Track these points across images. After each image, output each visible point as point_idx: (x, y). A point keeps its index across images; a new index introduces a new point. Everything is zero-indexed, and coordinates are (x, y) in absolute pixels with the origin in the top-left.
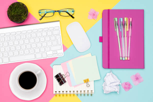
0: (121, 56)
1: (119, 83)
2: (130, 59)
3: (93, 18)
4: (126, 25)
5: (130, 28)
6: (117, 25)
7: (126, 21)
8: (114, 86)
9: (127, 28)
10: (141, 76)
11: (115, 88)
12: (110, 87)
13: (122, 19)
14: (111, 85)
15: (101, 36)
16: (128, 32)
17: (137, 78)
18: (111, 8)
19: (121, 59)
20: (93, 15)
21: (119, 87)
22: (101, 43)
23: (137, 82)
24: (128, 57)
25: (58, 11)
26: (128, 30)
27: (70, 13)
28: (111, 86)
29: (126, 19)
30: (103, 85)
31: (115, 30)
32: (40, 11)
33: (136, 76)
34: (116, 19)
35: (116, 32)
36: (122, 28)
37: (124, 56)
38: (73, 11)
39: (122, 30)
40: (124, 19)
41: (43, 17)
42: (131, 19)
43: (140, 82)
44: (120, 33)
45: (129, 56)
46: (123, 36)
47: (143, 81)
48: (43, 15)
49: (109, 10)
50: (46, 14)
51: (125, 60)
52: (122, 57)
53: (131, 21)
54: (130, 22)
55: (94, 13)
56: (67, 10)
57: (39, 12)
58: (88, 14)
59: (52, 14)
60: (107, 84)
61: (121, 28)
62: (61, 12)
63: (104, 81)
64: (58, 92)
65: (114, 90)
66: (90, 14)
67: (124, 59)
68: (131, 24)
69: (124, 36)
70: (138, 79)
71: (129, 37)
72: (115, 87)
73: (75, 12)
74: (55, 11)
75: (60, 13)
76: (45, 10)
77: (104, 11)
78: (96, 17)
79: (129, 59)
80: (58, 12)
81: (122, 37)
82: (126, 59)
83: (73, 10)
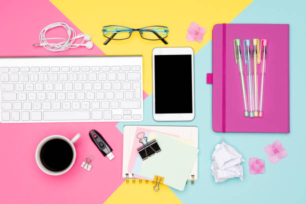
0: (246, 110)
1: (241, 159)
2: (263, 115)
3: (195, 39)
4: (256, 53)
5: (264, 58)
6: (239, 52)
7: (256, 46)
8: (232, 167)
9: (257, 59)
10: (283, 146)
11: (234, 172)
12: (225, 170)
13: (248, 42)
14: (227, 165)
15: (210, 72)
16: (259, 66)
17: (276, 150)
18: (228, 21)
19: (246, 114)
20: (196, 34)
21: (241, 166)
22: (210, 86)
23: (276, 158)
24: (259, 112)
25: (138, 30)
26: (259, 61)
27: (160, 34)
28: (227, 168)
29: (255, 41)
30: (212, 168)
31: (236, 61)
32: (105, 28)
33: (273, 146)
34: (238, 41)
35: (238, 65)
36: (249, 58)
37: (251, 110)
38: (165, 31)
39: (248, 61)
40: (253, 41)
41: (110, 39)
42: (265, 42)
43: (281, 158)
44: (245, 67)
45: (261, 110)
46: (250, 73)
47: (287, 155)
48: (109, 36)
49: (224, 25)
50: (116, 34)
51: (254, 117)
52: (249, 112)
53: (265, 45)
54: (263, 46)
55: (198, 31)
56: (155, 29)
57: (104, 31)
58: (187, 32)
59: (127, 34)
60: (220, 166)
61: (247, 58)
62: (143, 32)
63: (213, 160)
64: (130, 176)
65: (234, 174)
66: (190, 32)
67: (251, 115)
68: (265, 51)
69: (253, 74)
70: (278, 152)
71: (261, 75)
72: (234, 169)
73: (169, 33)
74: (134, 30)
75: (141, 34)
76: (115, 27)
77: (216, 27)
78: (202, 38)
79: (261, 115)
80: (138, 32)
81: (248, 75)
82: (256, 114)
83: (166, 29)
